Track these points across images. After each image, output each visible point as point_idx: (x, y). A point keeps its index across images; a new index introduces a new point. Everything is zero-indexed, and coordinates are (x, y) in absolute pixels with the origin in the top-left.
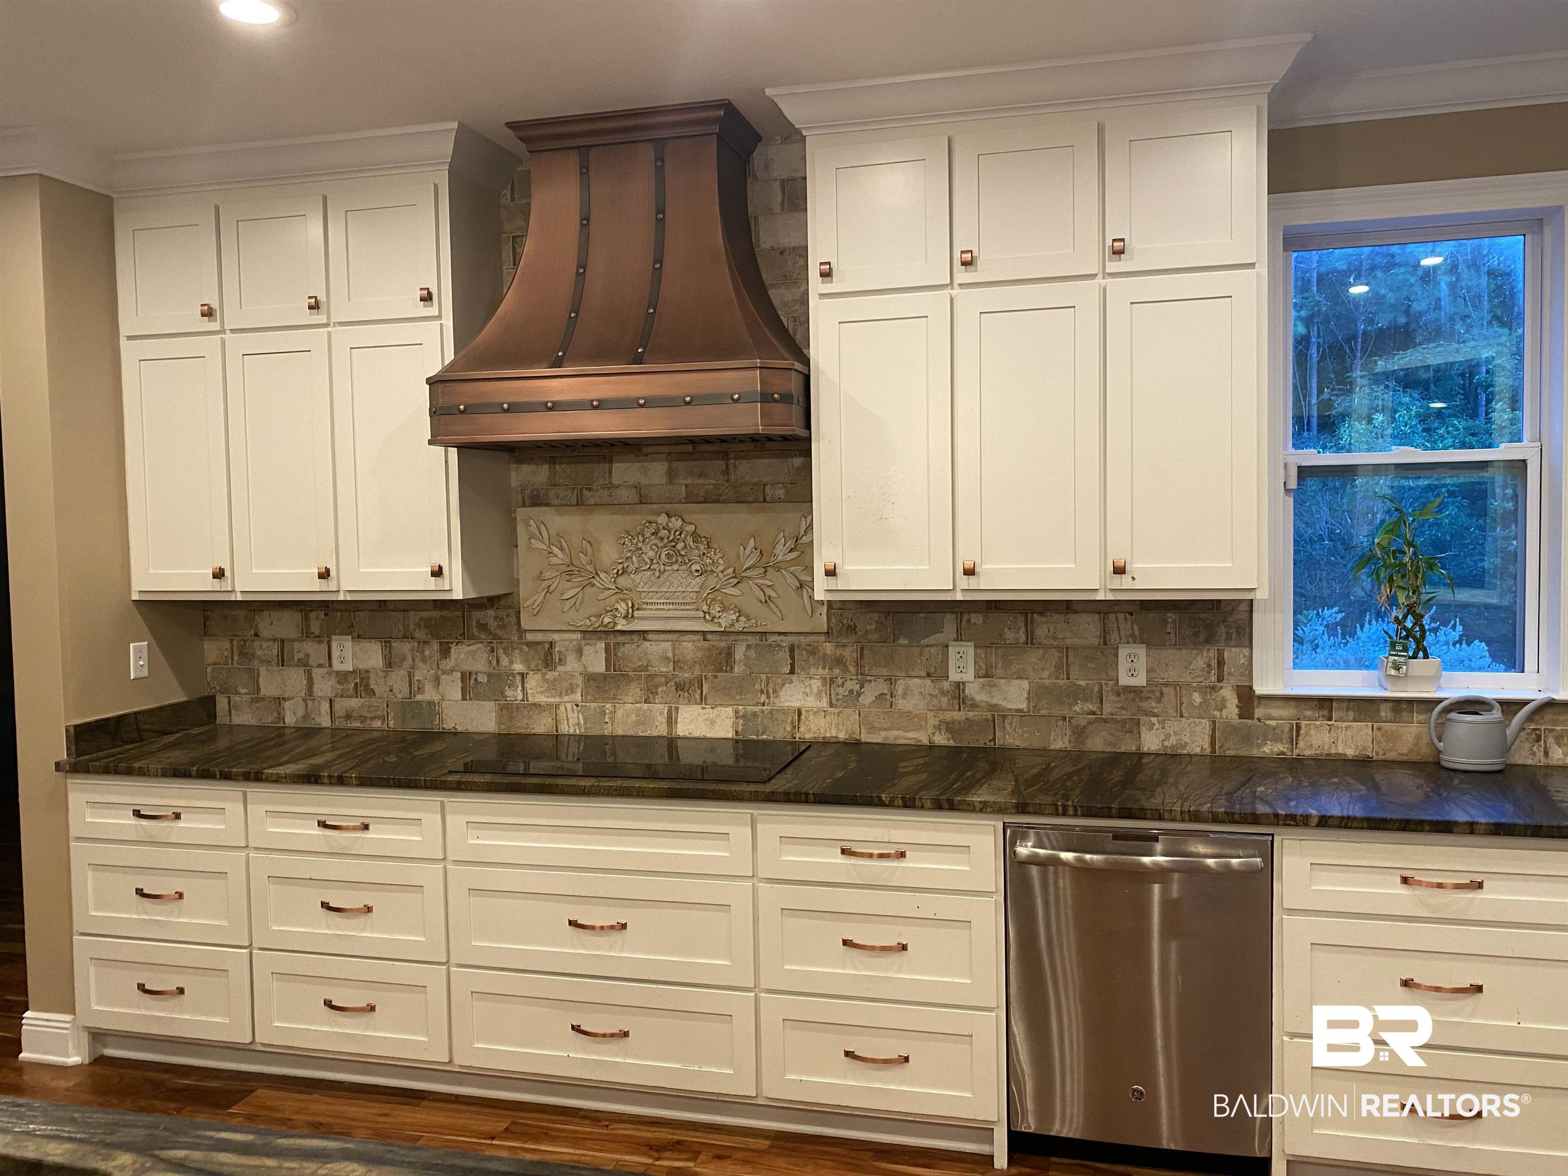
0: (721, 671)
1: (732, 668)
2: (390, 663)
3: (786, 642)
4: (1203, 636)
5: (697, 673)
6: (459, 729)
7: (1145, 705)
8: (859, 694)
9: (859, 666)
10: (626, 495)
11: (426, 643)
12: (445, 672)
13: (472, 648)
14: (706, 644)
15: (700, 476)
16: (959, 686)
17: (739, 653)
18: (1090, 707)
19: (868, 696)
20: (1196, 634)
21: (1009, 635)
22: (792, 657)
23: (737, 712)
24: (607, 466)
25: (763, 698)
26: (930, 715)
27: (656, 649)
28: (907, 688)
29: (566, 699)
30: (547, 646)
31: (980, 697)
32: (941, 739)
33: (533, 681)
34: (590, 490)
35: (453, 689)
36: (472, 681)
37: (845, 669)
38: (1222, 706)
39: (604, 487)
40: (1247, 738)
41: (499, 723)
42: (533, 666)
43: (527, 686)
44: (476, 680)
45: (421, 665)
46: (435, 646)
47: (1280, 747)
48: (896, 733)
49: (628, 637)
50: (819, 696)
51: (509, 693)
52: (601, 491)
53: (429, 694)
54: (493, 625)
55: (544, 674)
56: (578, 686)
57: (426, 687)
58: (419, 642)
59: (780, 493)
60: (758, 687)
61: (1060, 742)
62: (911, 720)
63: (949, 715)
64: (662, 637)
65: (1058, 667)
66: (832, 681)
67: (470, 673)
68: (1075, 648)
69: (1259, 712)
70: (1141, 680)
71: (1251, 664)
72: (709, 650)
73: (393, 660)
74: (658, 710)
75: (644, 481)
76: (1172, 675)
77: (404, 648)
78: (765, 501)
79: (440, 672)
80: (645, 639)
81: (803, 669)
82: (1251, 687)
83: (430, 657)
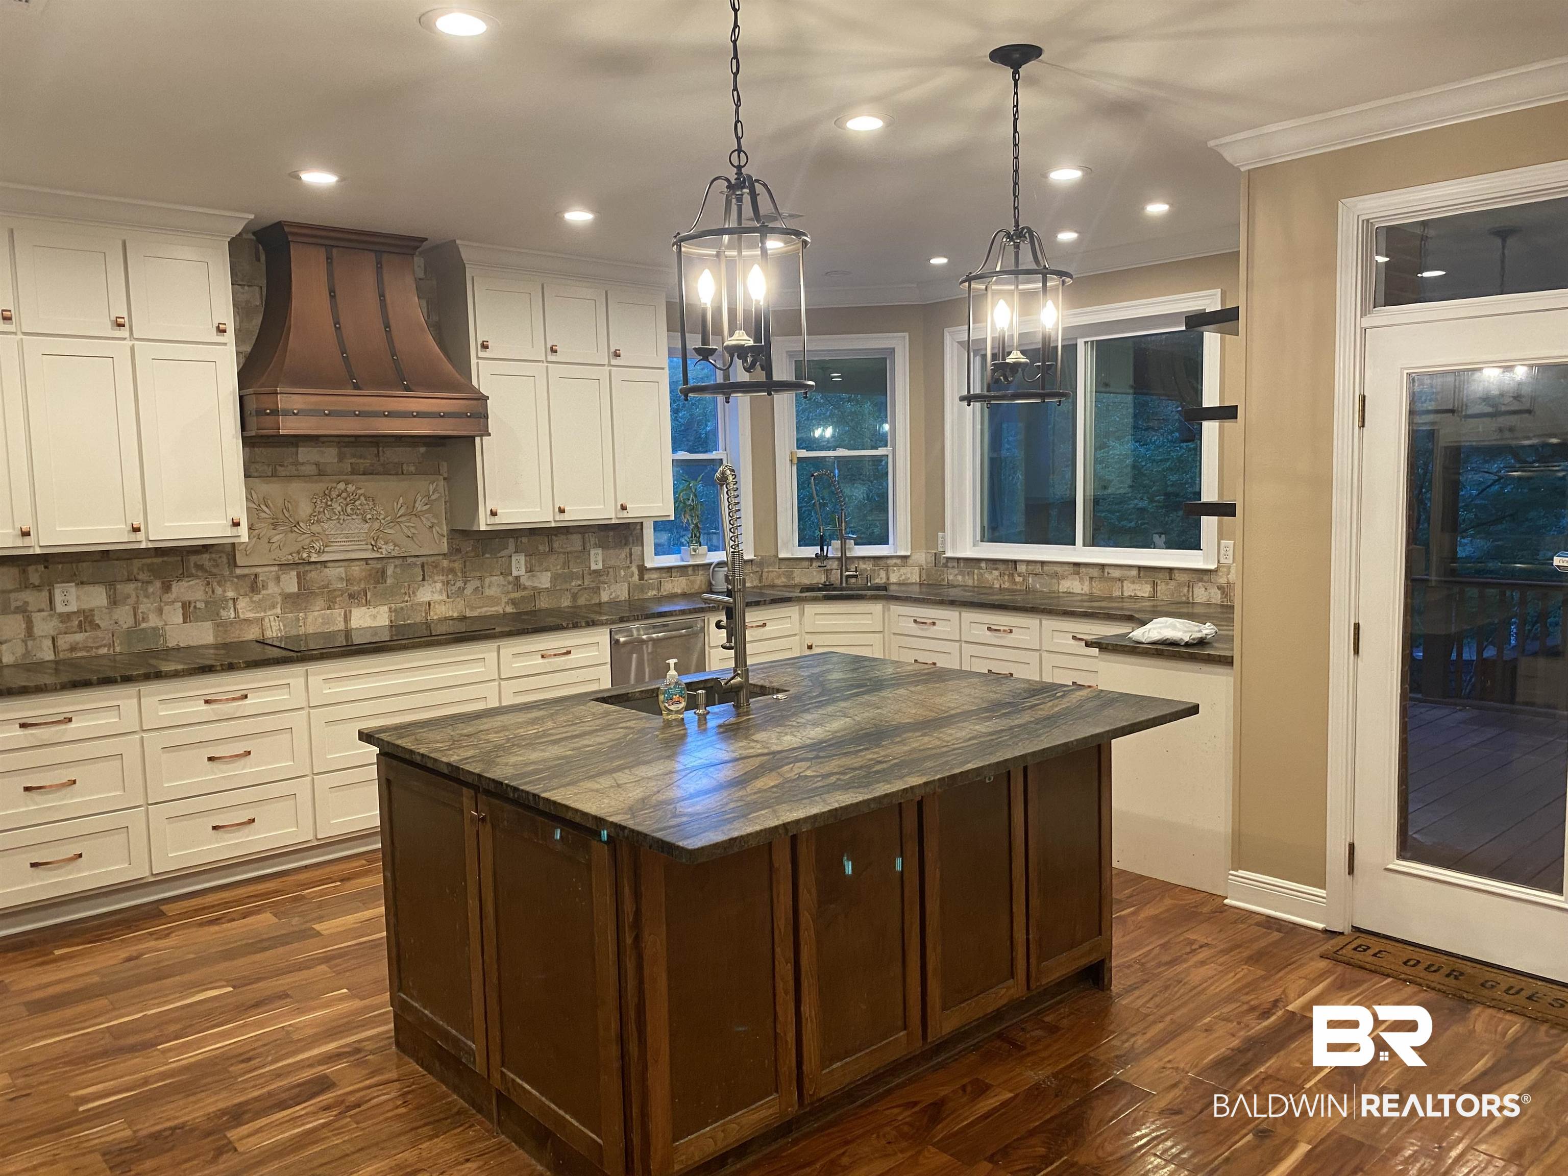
0: (379, 583)
1: (385, 582)
2: (114, 602)
3: (419, 561)
4: (623, 541)
5: (362, 586)
6: (182, 645)
7: (602, 579)
8: (464, 589)
9: (464, 573)
10: (310, 469)
11: (148, 582)
12: (167, 604)
13: (191, 583)
14: (368, 567)
15: (361, 458)
16: (517, 578)
17: (390, 571)
18: (579, 582)
19: (469, 591)
20: (621, 542)
21: (541, 548)
22: (423, 571)
23: (390, 608)
24: (294, 450)
25: (407, 598)
26: (503, 596)
27: (334, 572)
28: (491, 582)
29: (269, 613)
30: (253, 577)
31: (528, 583)
32: (510, 609)
33: (242, 604)
34: (280, 465)
35: (175, 616)
36: (192, 608)
37: (456, 575)
38: (632, 575)
39: (292, 464)
40: (642, 589)
41: (216, 637)
42: (242, 592)
43: (238, 607)
44: (195, 607)
45: (145, 600)
46: (158, 584)
47: (655, 592)
48: (485, 609)
49: (313, 566)
50: (441, 592)
51: (223, 613)
52: (290, 467)
53: (153, 621)
54: (207, 564)
55: (251, 598)
56: (277, 603)
57: (150, 617)
58: (143, 583)
59: (412, 469)
60: (403, 591)
61: (566, 602)
62: (494, 601)
63: (513, 595)
64: (337, 564)
65: (564, 563)
66: (448, 583)
67: (190, 603)
68: (571, 552)
69: (646, 577)
70: (600, 566)
71: (643, 554)
72: (370, 570)
73: (118, 598)
74: (337, 614)
75: (322, 461)
76: (612, 563)
77: (129, 588)
78: (403, 473)
79: (163, 604)
80: (325, 567)
81: (431, 577)
82: (643, 565)
83: (153, 593)
